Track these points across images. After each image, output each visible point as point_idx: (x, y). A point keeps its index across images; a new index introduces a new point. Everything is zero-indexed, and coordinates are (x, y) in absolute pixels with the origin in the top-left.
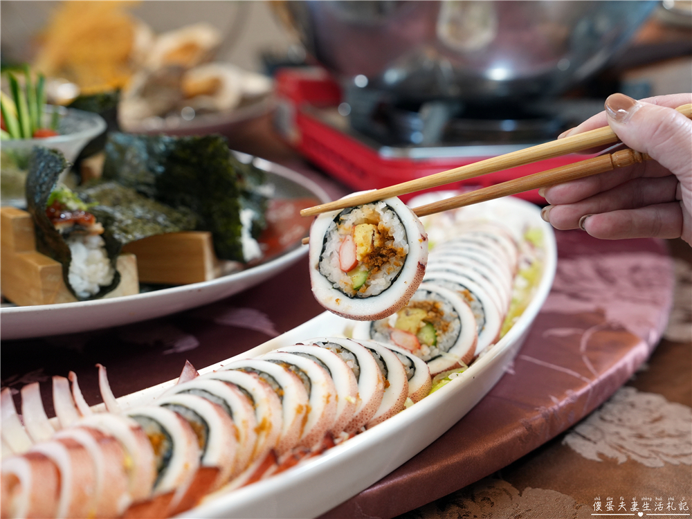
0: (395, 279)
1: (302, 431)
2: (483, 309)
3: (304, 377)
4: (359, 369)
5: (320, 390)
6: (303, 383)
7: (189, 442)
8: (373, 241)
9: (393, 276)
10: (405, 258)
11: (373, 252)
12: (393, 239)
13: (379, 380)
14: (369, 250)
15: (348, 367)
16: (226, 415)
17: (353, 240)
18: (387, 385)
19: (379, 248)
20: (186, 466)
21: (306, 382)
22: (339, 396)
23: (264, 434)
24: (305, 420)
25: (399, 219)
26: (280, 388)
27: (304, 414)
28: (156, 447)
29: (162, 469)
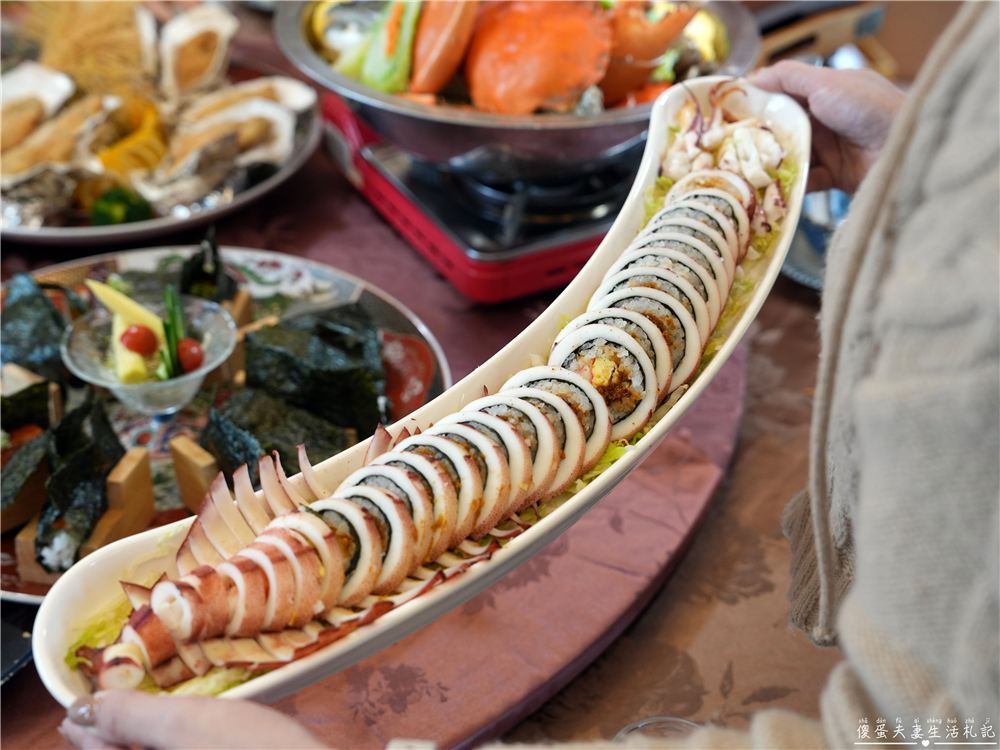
0: (624, 418)
1: (474, 523)
2: (684, 338)
3: (482, 464)
4: (537, 445)
5: (495, 480)
6: (480, 470)
7: (374, 547)
8: (612, 377)
9: (622, 415)
10: (638, 403)
11: (609, 386)
12: (630, 382)
13: (554, 459)
14: (606, 383)
15: (525, 445)
16: (407, 513)
17: (591, 371)
18: (562, 457)
19: (615, 385)
20: (370, 569)
21: (483, 470)
22: (513, 486)
23: (439, 531)
24: (477, 514)
25: (640, 365)
26: (459, 478)
27: (478, 506)
28: (346, 548)
29: (350, 570)
